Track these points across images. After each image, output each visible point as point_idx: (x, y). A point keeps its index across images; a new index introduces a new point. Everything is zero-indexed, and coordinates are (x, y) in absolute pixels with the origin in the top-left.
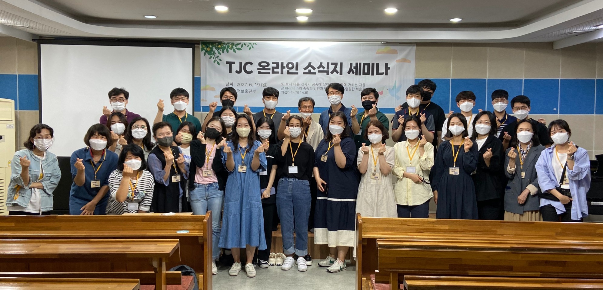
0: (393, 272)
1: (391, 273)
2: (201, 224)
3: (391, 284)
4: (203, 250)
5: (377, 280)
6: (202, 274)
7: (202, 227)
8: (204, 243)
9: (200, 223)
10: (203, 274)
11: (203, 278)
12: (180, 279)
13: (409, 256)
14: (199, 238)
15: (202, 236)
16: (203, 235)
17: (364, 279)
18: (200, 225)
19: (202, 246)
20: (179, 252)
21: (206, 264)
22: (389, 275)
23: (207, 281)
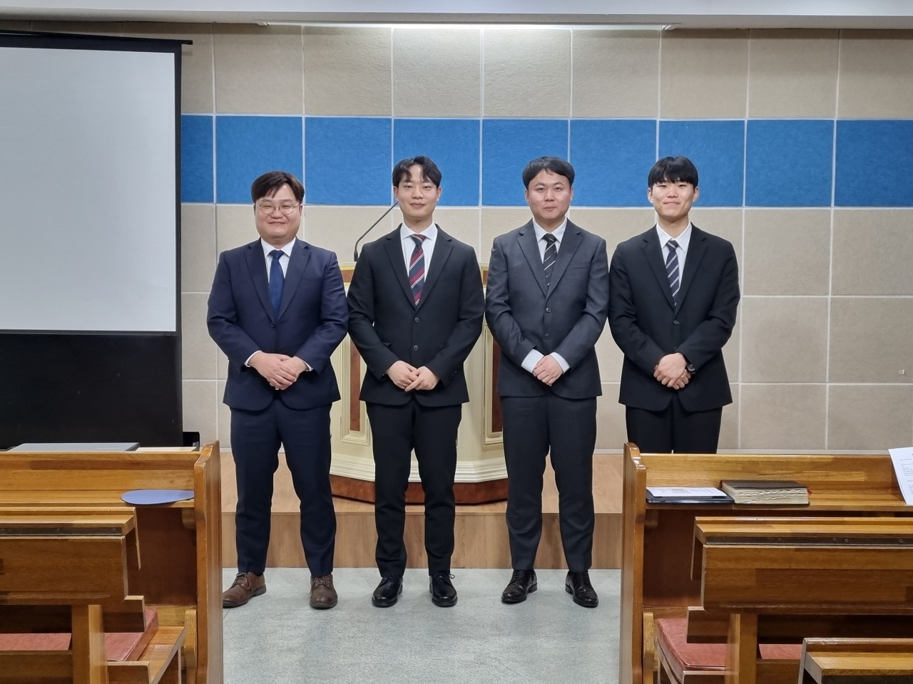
0: (747, 610)
1: (738, 616)
2: (190, 476)
3: (737, 646)
4: (195, 544)
5: (695, 633)
6: (194, 608)
7: (192, 483)
8: (198, 525)
9: (186, 473)
10: (197, 609)
11: (195, 618)
12: (140, 616)
13: (794, 566)
14: (184, 513)
15: (192, 506)
16: (195, 503)
17: (648, 616)
18: (188, 478)
19: (193, 533)
20: (135, 542)
21: (204, 582)
22: (727, 621)
23: (205, 625)
